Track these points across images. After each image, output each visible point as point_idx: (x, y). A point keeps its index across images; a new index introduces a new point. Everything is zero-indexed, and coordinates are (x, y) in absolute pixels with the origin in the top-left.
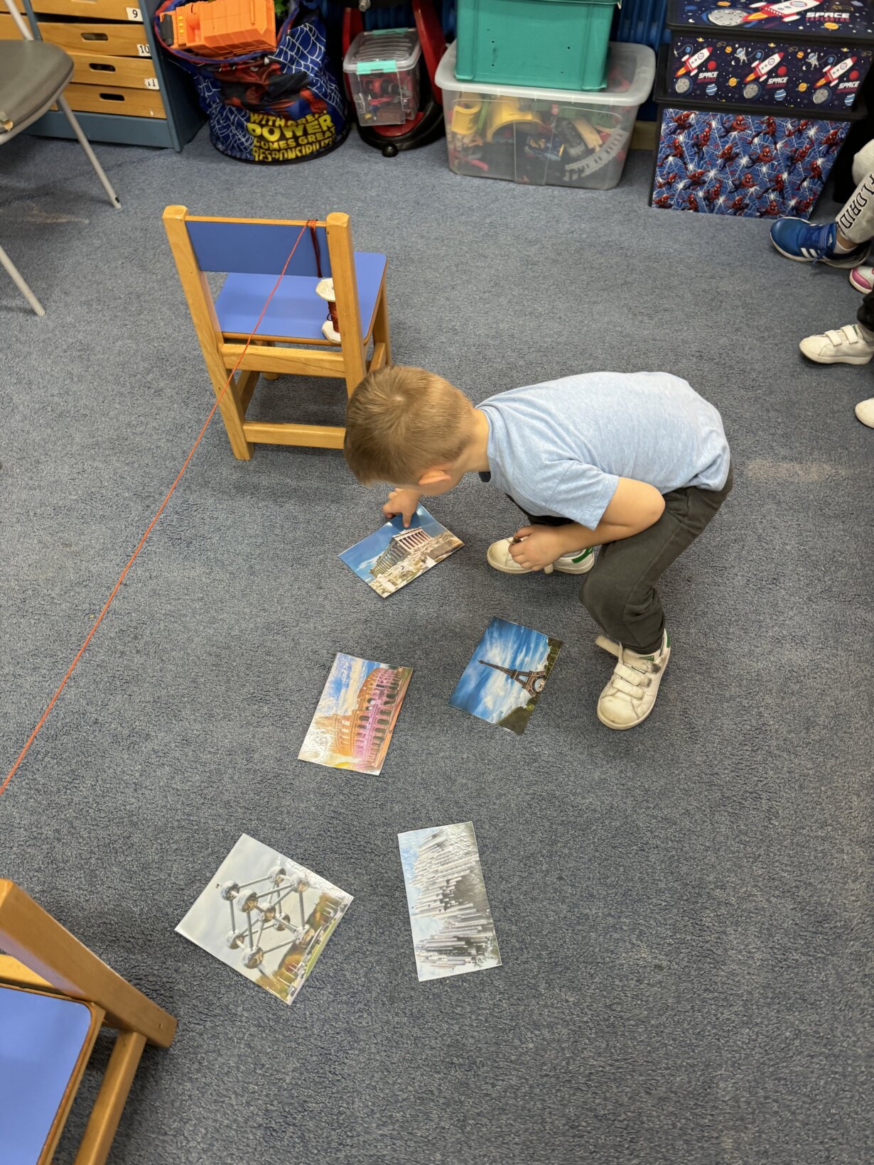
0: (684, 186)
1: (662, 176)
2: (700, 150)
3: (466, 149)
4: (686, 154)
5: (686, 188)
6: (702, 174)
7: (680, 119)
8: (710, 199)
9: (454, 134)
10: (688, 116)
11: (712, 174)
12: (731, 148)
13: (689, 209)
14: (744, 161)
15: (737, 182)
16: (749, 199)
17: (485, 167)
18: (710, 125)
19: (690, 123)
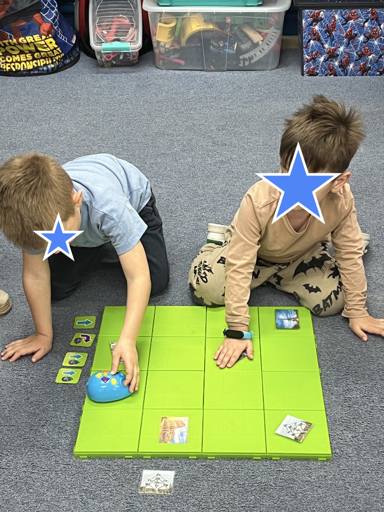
0: (324, 59)
1: (308, 54)
2: (331, 34)
3: (168, 52)
4: (322, 38)
5: (325, 60)
6: (335, 50)
7: (314, 15)
8: (343, 66)
9: (158, 42)
10: (319, 13)
11: (341, 49)
12: (351, 31)
13: (330, 75)
14: (362, 38)
15: (359, 53)
16: (370, 63)
17: (183, 62)
18: (335, 18)
19: (321, 17)
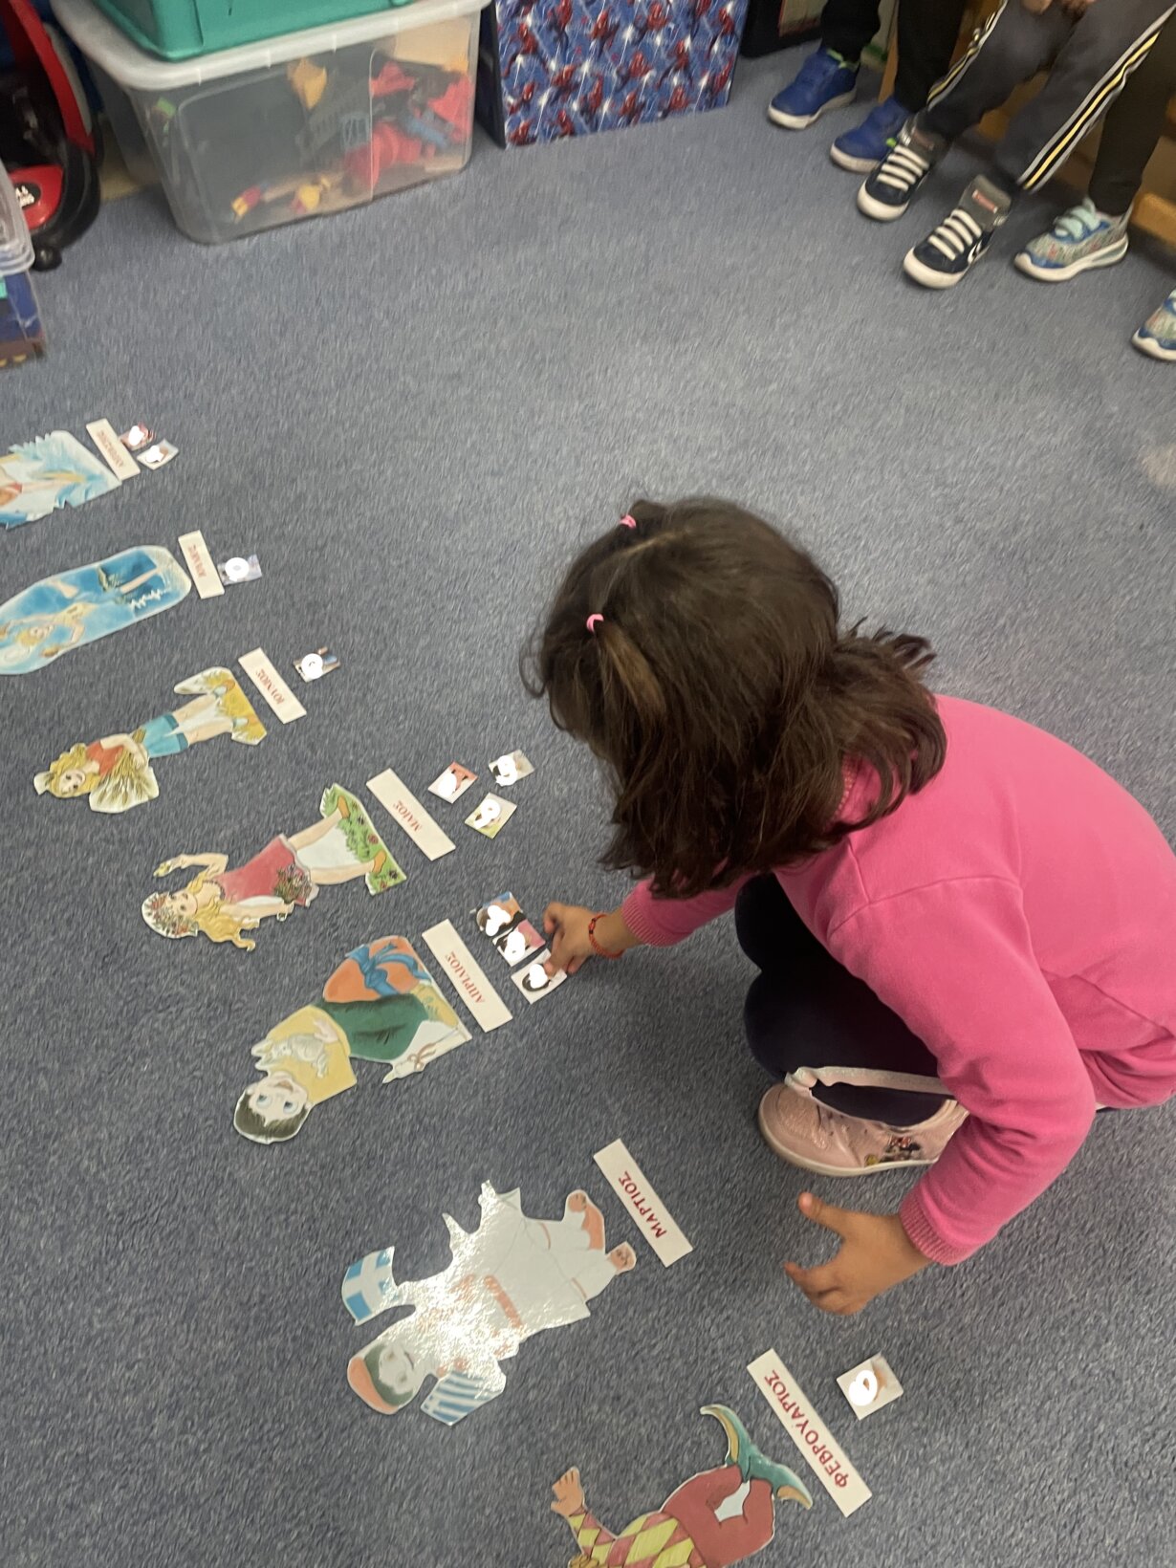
0: (549, 99)
1: (511, 93)
2: (561, 33)
4: (542, 46)
5: (552, 102)
6: (572, 72)
8: (589, 110)
11: (586, 68)
12: (605, 19)
13: (562, 136)
14: (628, 34)
15: (624, 72)
16: (644, 93)
